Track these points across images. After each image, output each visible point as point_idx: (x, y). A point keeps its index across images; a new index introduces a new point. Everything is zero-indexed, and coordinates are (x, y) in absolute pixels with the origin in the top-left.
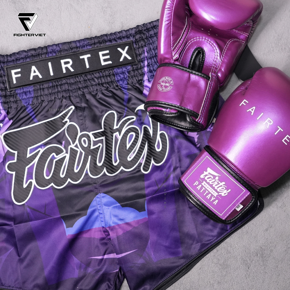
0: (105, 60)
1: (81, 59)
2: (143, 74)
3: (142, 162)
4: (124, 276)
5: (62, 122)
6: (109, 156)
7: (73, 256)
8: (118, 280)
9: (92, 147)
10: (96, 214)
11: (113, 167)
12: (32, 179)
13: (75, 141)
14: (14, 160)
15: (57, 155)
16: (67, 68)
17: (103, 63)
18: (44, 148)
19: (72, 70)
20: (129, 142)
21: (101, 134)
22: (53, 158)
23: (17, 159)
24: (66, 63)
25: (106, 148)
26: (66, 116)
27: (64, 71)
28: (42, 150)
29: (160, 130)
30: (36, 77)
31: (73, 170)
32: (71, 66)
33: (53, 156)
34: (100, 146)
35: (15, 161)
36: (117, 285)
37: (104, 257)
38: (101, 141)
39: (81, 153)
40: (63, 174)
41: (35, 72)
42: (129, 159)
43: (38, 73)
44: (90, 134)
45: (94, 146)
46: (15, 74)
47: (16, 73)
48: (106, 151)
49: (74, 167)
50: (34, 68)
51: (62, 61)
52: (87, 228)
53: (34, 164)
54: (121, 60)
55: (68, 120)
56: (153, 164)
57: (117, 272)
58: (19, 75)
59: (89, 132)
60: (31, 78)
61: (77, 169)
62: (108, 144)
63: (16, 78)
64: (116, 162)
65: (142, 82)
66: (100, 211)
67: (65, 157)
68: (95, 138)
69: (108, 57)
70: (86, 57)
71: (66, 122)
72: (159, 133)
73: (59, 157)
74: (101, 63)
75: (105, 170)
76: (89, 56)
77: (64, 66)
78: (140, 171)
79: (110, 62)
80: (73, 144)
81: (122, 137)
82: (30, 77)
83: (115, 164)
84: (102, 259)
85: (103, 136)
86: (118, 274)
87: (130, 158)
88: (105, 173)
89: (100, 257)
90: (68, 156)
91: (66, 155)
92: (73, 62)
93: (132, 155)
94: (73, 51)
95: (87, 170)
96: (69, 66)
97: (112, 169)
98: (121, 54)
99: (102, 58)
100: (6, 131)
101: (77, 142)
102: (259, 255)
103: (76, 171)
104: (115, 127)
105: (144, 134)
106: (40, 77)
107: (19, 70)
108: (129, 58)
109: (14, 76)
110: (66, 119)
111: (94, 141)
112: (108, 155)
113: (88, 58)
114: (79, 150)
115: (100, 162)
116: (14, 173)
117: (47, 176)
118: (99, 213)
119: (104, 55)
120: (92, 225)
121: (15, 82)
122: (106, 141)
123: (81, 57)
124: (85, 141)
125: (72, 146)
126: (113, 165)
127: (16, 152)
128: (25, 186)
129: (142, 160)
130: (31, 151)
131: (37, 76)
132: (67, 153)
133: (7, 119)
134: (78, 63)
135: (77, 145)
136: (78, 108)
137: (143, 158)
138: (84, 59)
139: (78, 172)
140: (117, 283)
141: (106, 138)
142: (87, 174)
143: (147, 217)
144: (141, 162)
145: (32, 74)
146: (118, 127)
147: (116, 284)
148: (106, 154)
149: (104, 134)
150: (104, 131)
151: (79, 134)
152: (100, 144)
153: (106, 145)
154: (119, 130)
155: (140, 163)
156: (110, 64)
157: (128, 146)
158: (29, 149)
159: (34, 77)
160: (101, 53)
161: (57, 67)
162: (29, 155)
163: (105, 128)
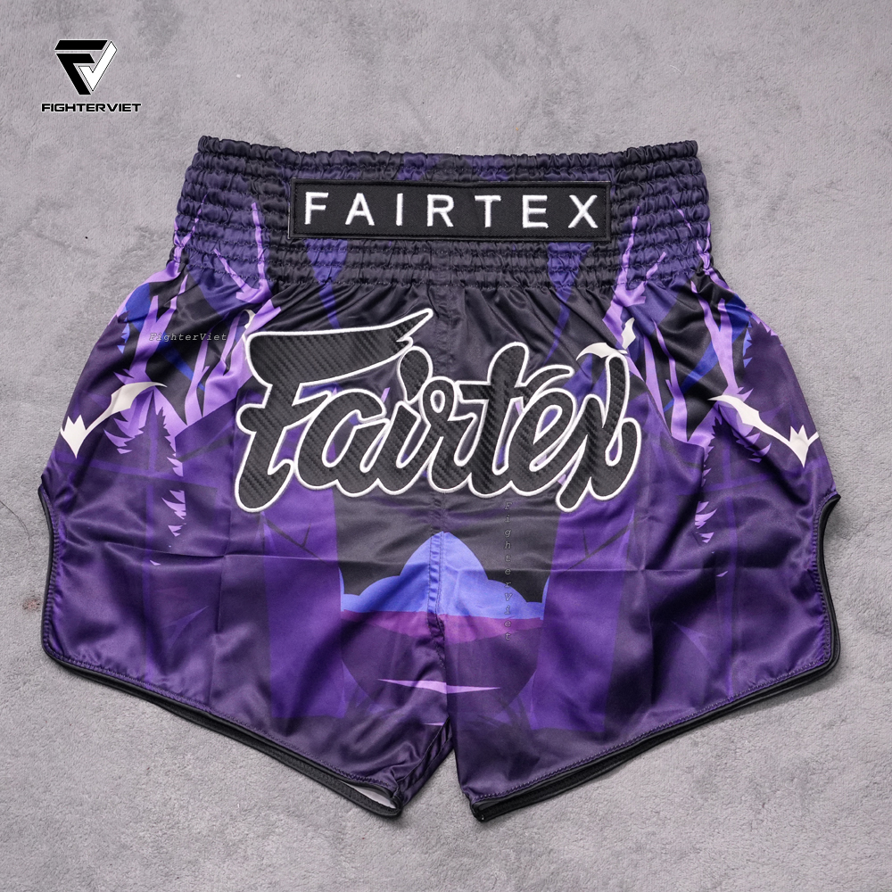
0: (533, 218)
1: (477, 202)
2: (617, 268)
3: (563, 482)
4: (453, 746)
5: (395, 342)
6: (487, 448)
7: (344, 667)
8: (435, 748)
9: (452, 418)
10: (425, 577)
11: (490, 476)
12: (292, 458)
13: (415, 394)
14: (261, 403)
15: (364, 416)
16: (437, 217)
17: (527, 224)
18: (338, 392)
19: (449, 224)
20: (544, 426)
21: (481, 392)
22: (354, 421)
23: (269, 402)
24: (438, 204)
25: (485, 427)
26: (409, 329)
27: (430, 223)
28: (331, 396)
29: (627, 415)
30: (360, 220)
31: (394, 461)
32: (449, 214)
33: (355, 415)
34: (471, 419)
35: (263, 406)
36: (432, 758)
37: (416, 684)
38: (477, 409)
39: (422, 425)
40: (366, 465)
41: (360, 208)
42: (533, 468)
43: (366, 212)
44: (456, 385)
45: (457, 414)
46: (312, 202)
47: (315, 201)
48: (483, 434)
49: (397, 454)
50: (360, 198)
51: (431, 198)
52: (393, 607)
53: (304, 425)
54: (573, 224)
55: (411, 341)
56: (589, 494)
57: (439, 727)
58: (323, 208)
59: (455, 380)
60: (348, 222)
61: (403, 461)
62: (491, 420)
63: (314, 213)
64: (500, 466)
65: (610, 288)
66: (434, 574)
67: (383, 425)
68: (465, 397)
69: (543, 211)
70: (488, 199)
71: (406, 343)
72: (622, 420)
73: (369, 421)
74: (522, 221)
75: (469, 479)
76: (498, 198)
77: (431, 210)
78: (553, 502)
79: (545, 225)
80: (409, 399)
81: (530, 411)
82: (346, 217)
83: (497, 472)
84: (412, 688)
85: (485, 398)
86: (441, 732)
87: (536, 465)
88: (467, 485)
89: (407, 683)
90: (389, 424)
91: (386, 420)
92: (455, 204)
93: (542, 460)
94: (462, 177)
95: (426, 469)
96: (443, 211)
97: (485, 480)
98: (576, 211)
99: (527, 211)
100: (260, 330)
101: (420, 396)
102: (796, 780)
103: (400, 465)
104: (519, 384)
105: (584, 415)
106: (371, 222)
107: (325, 195)
108: (593, 225)
109: (309, 207)
110: (407, 337)
111: (459, 403)
112: (485, 446)
113: (494, 204)
114: (420, 416)
115: (462, 457)
116: (253, 434)
117: (330, 460)
118: (431, 577)
119: (532, 204)
120: (407, 604)
121: (308, 221)
122: (488, 412)
123: (478, 198)
124: (438, 399)
125: (406, 404)
126: (491, 473)
127: (269, 386)
128: (271, 471)
129: (564, 478)
130: (307, 392)
131: (364, 218)
132: (389, 416)
133: (269, 303)
134: (467, 211)
135: (417, 402)
136: (441, 316)
137: (567, 473)
138: (483, 203)
139: (404, 468)
140: (434, 753)
141: (489, 404)
142: (423, 478)
143: (542, 618)
144: (559, 482)
145: (353, 212)
146: (525, 385)
147: (429, 755)
148: (481, 441)
149: (488, 392)
150: (490, 387)
151: (430, 379)
152: (472, 415)
153: (487, 419)
154: (527, 393)
155: (557, 482)
156: (544, 228)
157: (539, 435)
158: (301, 385)
159: (356, 218)
160: (526, 199)
161: (416, 209)
162: (297, 401)
163: (492, 381)
